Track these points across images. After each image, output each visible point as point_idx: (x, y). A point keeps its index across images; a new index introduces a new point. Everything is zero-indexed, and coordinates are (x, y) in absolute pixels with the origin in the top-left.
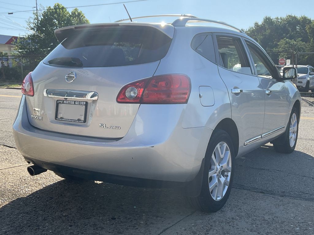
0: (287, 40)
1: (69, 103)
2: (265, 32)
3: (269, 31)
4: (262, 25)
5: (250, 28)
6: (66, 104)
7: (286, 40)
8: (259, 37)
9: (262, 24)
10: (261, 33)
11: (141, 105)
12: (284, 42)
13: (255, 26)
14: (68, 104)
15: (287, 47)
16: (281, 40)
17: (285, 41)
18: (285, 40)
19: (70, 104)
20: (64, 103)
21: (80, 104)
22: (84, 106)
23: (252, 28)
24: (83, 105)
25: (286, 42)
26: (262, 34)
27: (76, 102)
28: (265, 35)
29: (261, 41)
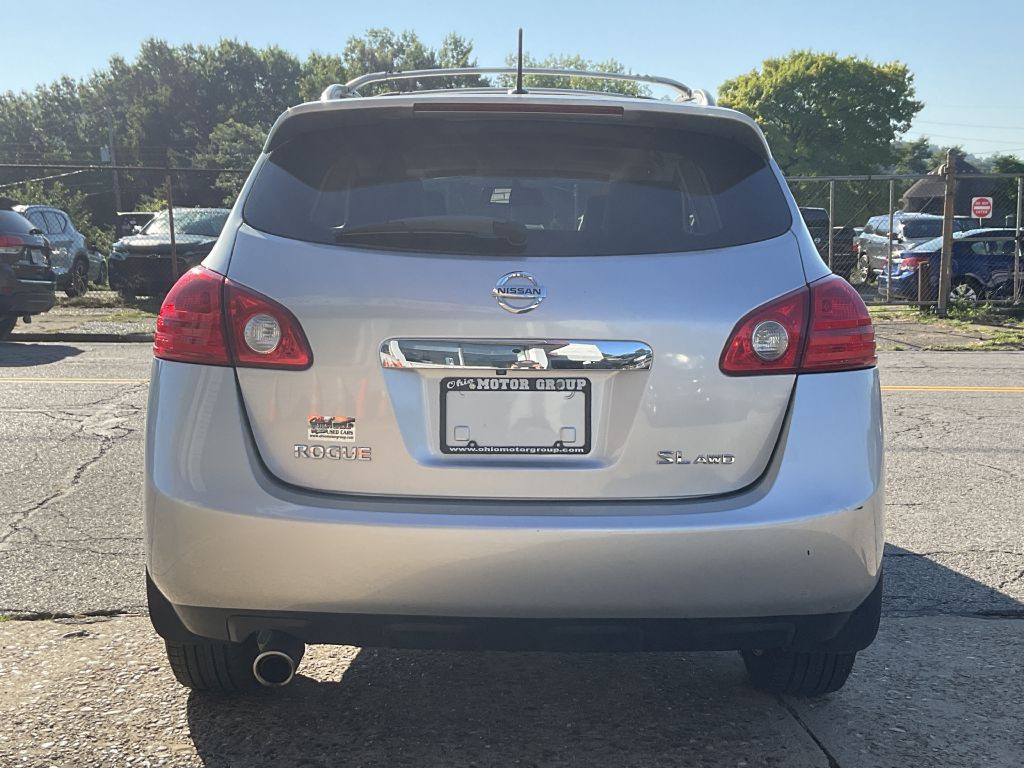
0: (239, 125)
1: (504, 387)
2: (155, 93)
3: (168, 93)
4: (140, 68)
5: (97, 76)
6: (490, 390)
7: (235, 127)
8: (134, 108)
9: (140, 64)
10: (139, 96)
11: (800, 376)
12: (229, 132)
13: (116, 68)
14: (499, 389)
15: (242, 150)
16: (220, 125)
17: (234, 129)
18: (230, 126)
19: (509, 389)
20: (480, 387)
21: (562, 388)
22: (581, 396)
23: (103, 76)
24: (575, 390)
25: (237, 132)
26: (146, 99)
27: (538, 382)
28: (155, 104)
29: (142, 125)
